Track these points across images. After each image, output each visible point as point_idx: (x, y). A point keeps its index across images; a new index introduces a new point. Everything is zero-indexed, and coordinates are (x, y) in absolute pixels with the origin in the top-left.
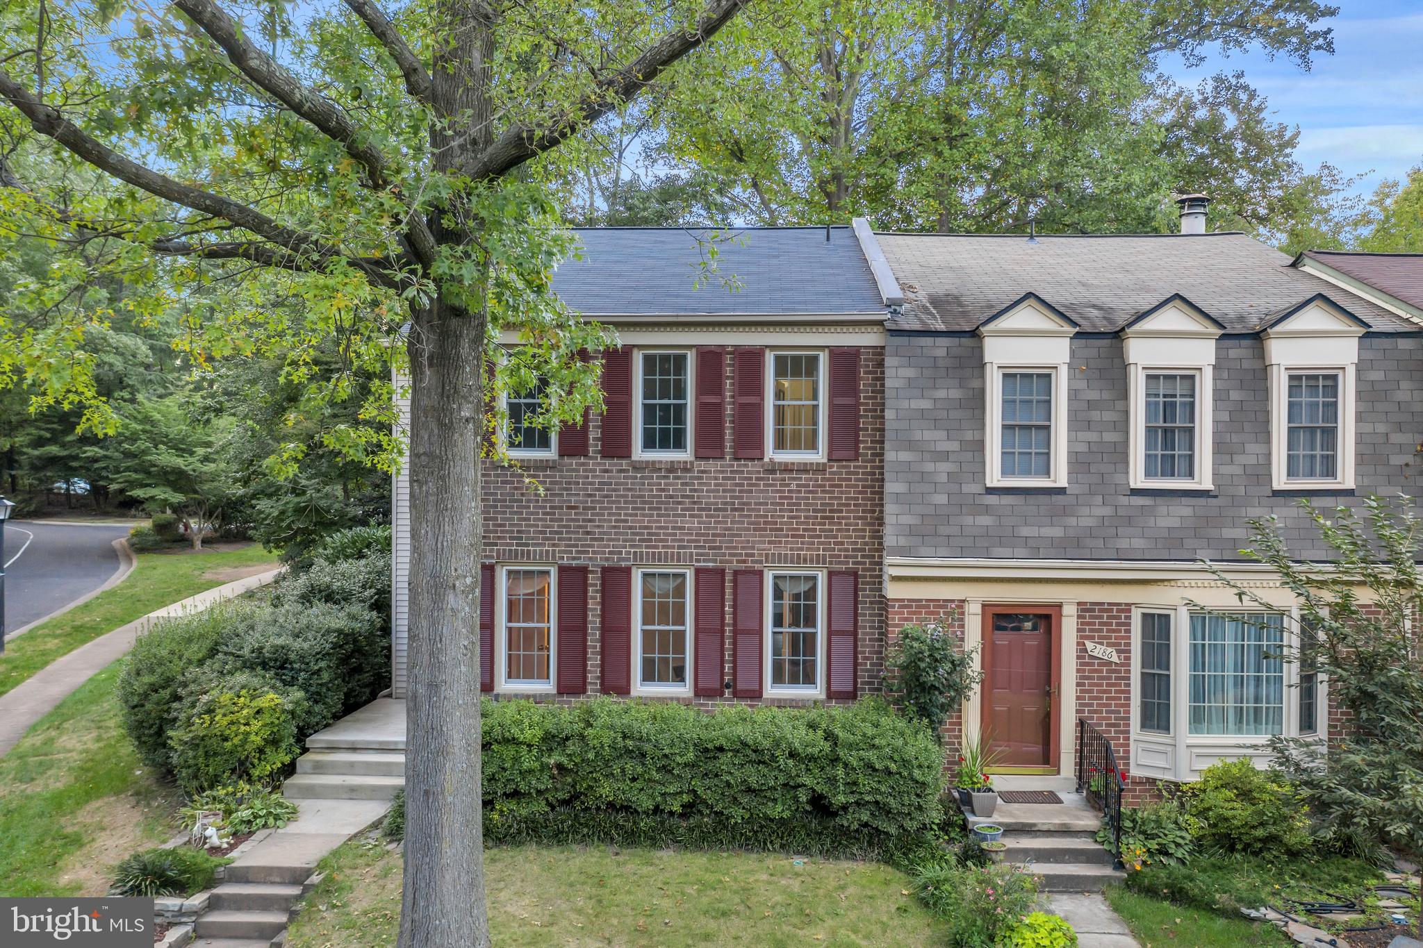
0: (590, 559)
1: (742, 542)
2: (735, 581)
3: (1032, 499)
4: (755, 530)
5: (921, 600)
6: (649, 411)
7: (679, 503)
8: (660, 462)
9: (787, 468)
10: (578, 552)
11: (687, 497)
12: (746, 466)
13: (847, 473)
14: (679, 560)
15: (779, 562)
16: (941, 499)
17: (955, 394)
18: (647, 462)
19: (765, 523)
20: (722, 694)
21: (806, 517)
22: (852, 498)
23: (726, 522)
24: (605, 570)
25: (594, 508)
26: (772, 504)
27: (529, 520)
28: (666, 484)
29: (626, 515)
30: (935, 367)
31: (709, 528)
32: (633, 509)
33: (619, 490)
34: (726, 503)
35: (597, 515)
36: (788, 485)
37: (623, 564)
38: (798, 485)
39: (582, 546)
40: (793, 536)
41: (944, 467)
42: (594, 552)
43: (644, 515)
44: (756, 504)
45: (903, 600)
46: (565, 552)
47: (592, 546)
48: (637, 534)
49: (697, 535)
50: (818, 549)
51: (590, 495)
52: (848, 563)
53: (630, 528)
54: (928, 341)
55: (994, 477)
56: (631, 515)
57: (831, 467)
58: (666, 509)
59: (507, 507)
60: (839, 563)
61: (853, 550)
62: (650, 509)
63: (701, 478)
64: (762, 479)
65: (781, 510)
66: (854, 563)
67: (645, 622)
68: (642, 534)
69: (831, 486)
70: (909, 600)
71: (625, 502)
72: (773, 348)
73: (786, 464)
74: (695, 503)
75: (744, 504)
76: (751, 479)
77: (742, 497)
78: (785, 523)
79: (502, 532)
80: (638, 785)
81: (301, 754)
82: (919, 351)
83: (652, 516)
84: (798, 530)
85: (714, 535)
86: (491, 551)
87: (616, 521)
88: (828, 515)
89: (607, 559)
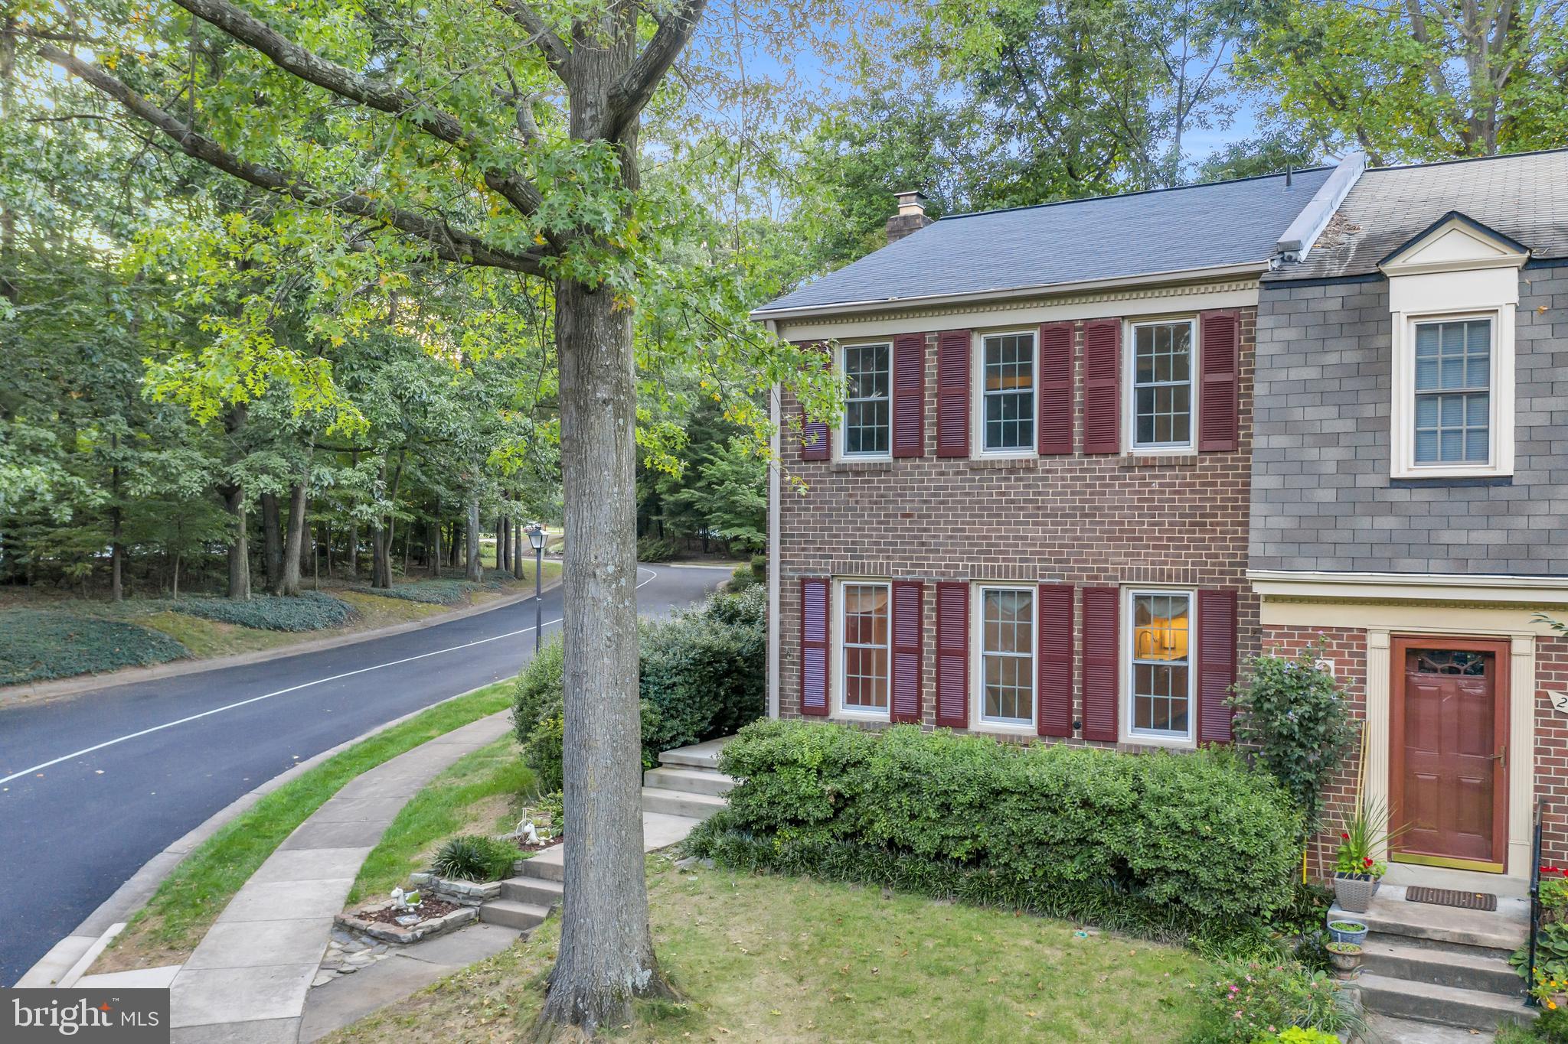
0: (926, 573)
1: (1093, 554)
2: (1085, 601)
3: (1458, 493)
4: (1109, 539)
5: (1305, 628)
6: (992, 402)
7: (1021, 509)
8: (1000, 461)
9: (1147, 464)
10: (913, 565)
11: (1031, 501)
12: (1098, 463)
13: (1223, 468)
14: (1021, 576)
15: (1138, 578)
16: (1328, 495)
17: (1351, 357)
18: (986, 462)
19: (1121, 531)
20: (1070, 735)
21: (1171, 524)
22: (1229, 500)
23: (1075, 531)
24: (941, 586)
25: (930, 516)
26: (1129, 508)
27: (863, 529)
28: (1007, 487)
29: (963, 523)
30: (1325, 324)
31: (1055, 538)
32: (971, 516)
33: (955, 495)
34: (1074, 508)
35: (933, 523)
36: (1149, 485)
37: (960, 579)
38: (1161, 485)
39: (918, 558)
40: (1155, 547)
41: (1332, 454)
42: (929, 566)
43: (982, 524)
44: (1110, 508)
45: (1281, 627)
46: (899, 565)
47: (927, 559)
48: (976, 545)
49: (1041, 546)
50: (1186, 563)
51: (925, 502)
52: (1224, 580)
53: (968, 538)
54: (1317, 291)
55: (1403, 463)
56: (968, 523)
57: (1202, 461)
58: (1007, 516)
59: (842, 516)
60: (1213, 580)
61: (1231, 564)
62: (989, 516)
63: (1047, 479)
64: (1117, 478)
65: (1140, 516)
66: (1231, 580)
67: (987, 647)
68: (981, 545)
69: (1203, 484)
70: (1290, 627)
71: (963, 509)
72: (1132, 318)
73: (1146, 459)
74: (1038, 508)
75: (1096, 508)
76: (1104, 478)
77: (1093, 501)
78: (1145, 531)
79: (837, 543)
80: (918, 823)
81: (653, 767)
82: (1303, 305)
83: (991, 524)
84: (1161, 539)
85: (1061, 546)
86: (826, 564)
87: (953, 530)
88: (1199, 520)
89: (943, 574)
